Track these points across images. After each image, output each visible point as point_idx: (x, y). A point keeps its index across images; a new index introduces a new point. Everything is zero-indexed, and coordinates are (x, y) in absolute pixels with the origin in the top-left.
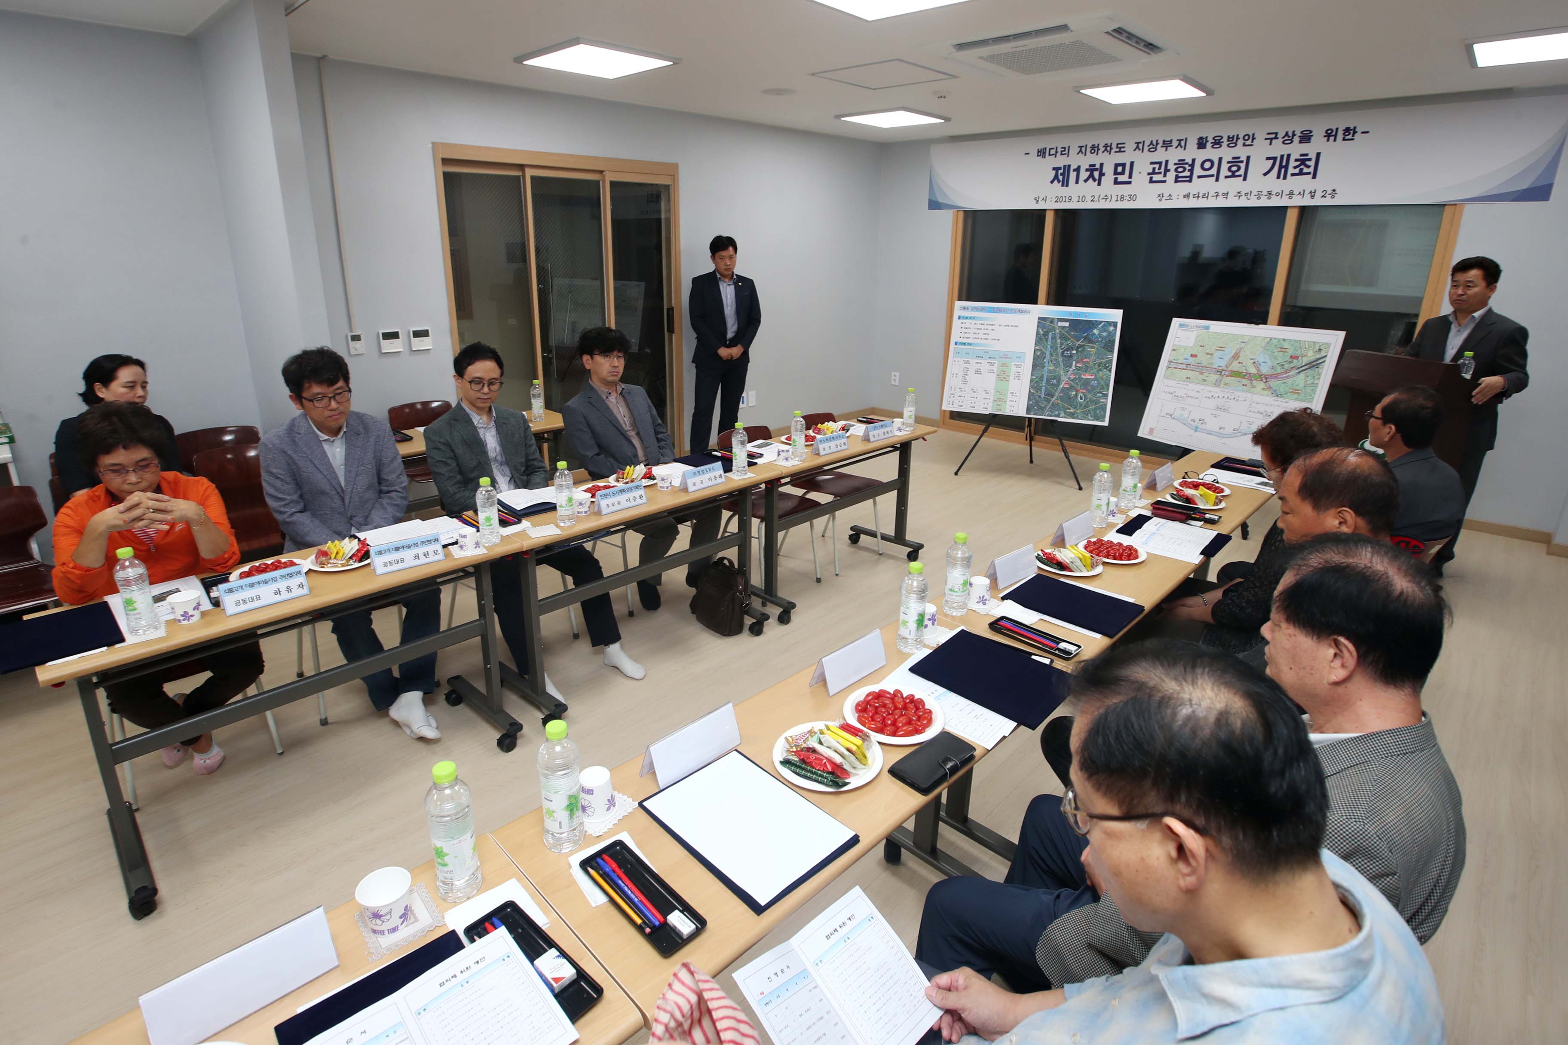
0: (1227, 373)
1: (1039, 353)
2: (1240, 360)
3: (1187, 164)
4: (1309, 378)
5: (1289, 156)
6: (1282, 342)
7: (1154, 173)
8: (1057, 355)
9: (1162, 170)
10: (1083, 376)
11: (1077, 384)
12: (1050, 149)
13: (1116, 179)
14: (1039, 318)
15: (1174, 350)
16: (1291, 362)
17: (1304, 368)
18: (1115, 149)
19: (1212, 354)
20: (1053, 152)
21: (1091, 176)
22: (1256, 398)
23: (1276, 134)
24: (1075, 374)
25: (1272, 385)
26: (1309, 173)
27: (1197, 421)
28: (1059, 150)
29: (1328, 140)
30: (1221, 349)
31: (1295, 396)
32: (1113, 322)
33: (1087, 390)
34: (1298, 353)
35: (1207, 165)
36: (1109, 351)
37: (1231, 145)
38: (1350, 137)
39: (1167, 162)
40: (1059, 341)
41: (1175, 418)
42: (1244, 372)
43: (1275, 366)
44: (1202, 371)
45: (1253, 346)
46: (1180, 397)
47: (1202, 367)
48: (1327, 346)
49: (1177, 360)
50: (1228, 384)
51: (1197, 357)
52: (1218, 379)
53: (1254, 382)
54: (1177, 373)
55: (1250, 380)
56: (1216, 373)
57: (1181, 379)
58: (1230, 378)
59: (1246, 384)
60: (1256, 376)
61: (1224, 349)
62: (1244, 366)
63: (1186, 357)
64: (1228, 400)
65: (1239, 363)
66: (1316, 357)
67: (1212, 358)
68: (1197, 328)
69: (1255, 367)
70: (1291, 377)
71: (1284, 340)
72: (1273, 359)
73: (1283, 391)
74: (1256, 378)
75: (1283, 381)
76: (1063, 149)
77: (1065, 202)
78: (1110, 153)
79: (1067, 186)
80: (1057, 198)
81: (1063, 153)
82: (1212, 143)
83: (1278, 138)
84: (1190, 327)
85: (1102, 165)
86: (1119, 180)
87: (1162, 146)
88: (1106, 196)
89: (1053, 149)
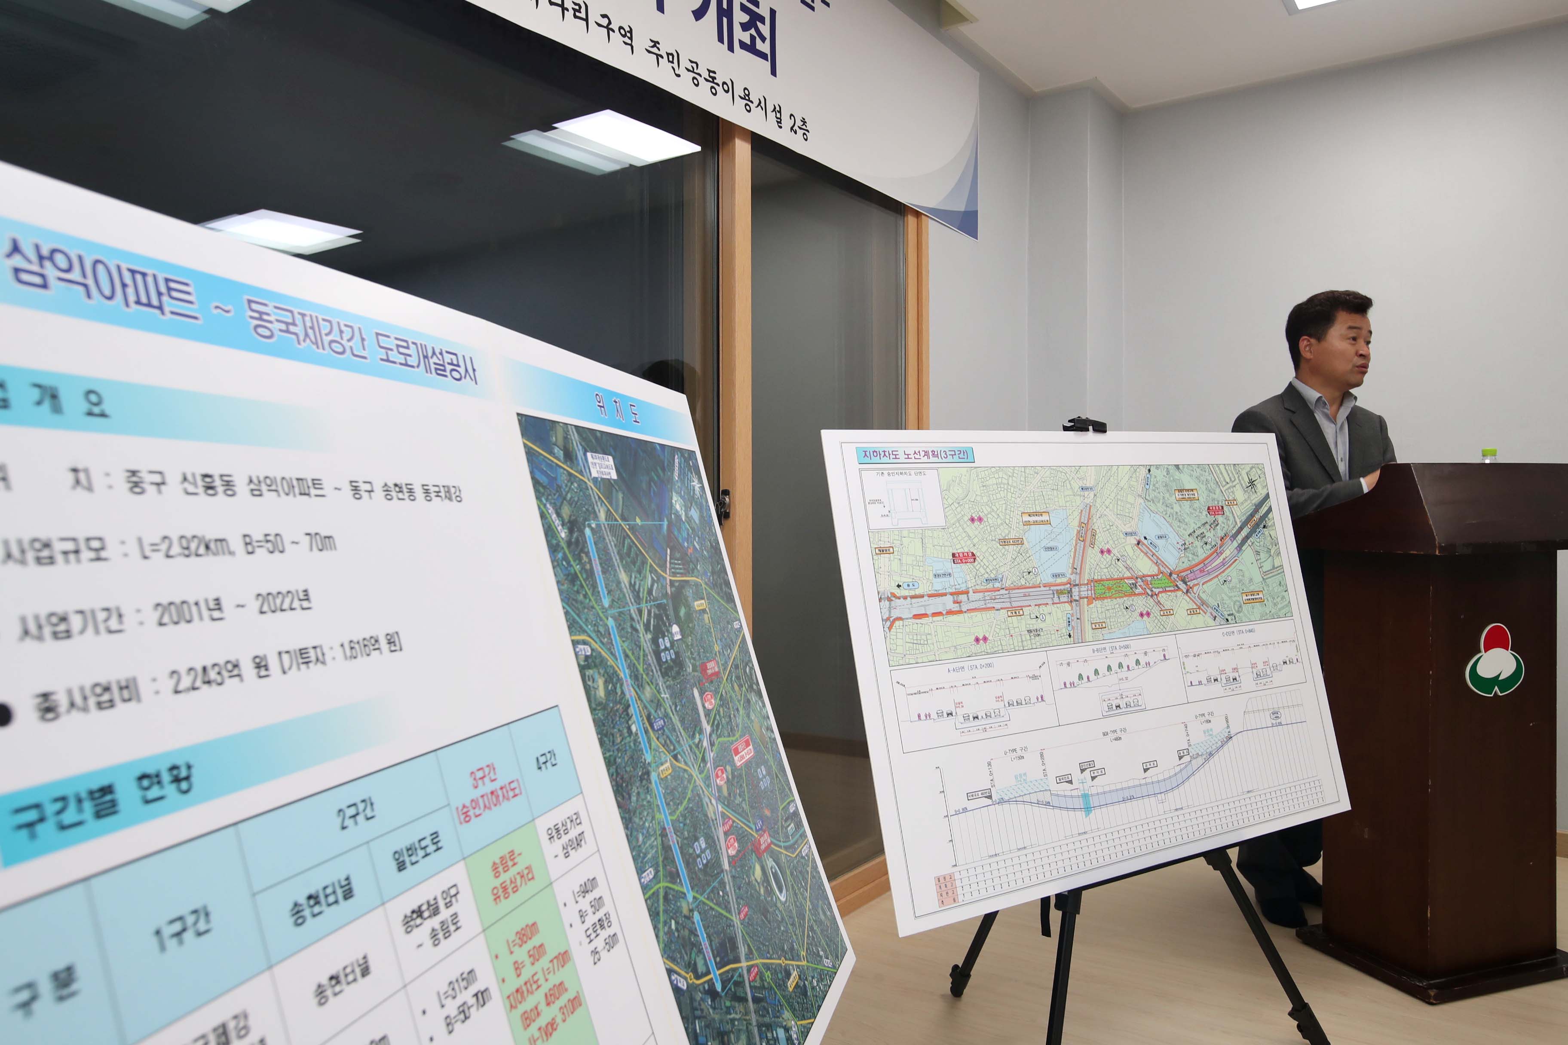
1: (601, 688)
2: (1102, 540)
4: (1262, 556)
6: (1177, 475)
14: (524, 424)
15: (882, 551)
16: (1215, 524)
17: (1244, 533)
19: (1019, 542)
22: (1191, 642)
24: (721, 762)
25: (1203, 596)
26: (765, 56)
27: (1076, 775)
30: (1036, 517)
31: (1256, 609)
34: (1219, 497)
40: (623, 577)
41: (1006, 798)
42: (1125, 576)
43: (1187, 543)
44: (1014, 604)
45: (1113, 495)
46: (984, 717)
47: (1007, 592)
48: (1259, 472)
49: (908, 585)
50: (1104, 625)
51: (975, 559)
52: (1069, 616)
53: (1163, 598)
54: (933, 632)
55: (1152, 596)
56: (1056, 600)
57: (959, 653)
58: (1098, 603)
59: (1146, 609)
60: (1160, 582)
61: (1045, 517)
62: (1118, 560)
63: (940, 568)
64: (1124, 673)
65: (1102, 552)
66: (1253, 502)
67: (1023, 554)
68: (928, 458)
69: (1146, 554)
70: (1232, 564)
71: (1177, 466)
72: (1176, 524)
73: (1232, 603)
74: (1163, 586)
75: (1221, 578)
84: (902, 457)
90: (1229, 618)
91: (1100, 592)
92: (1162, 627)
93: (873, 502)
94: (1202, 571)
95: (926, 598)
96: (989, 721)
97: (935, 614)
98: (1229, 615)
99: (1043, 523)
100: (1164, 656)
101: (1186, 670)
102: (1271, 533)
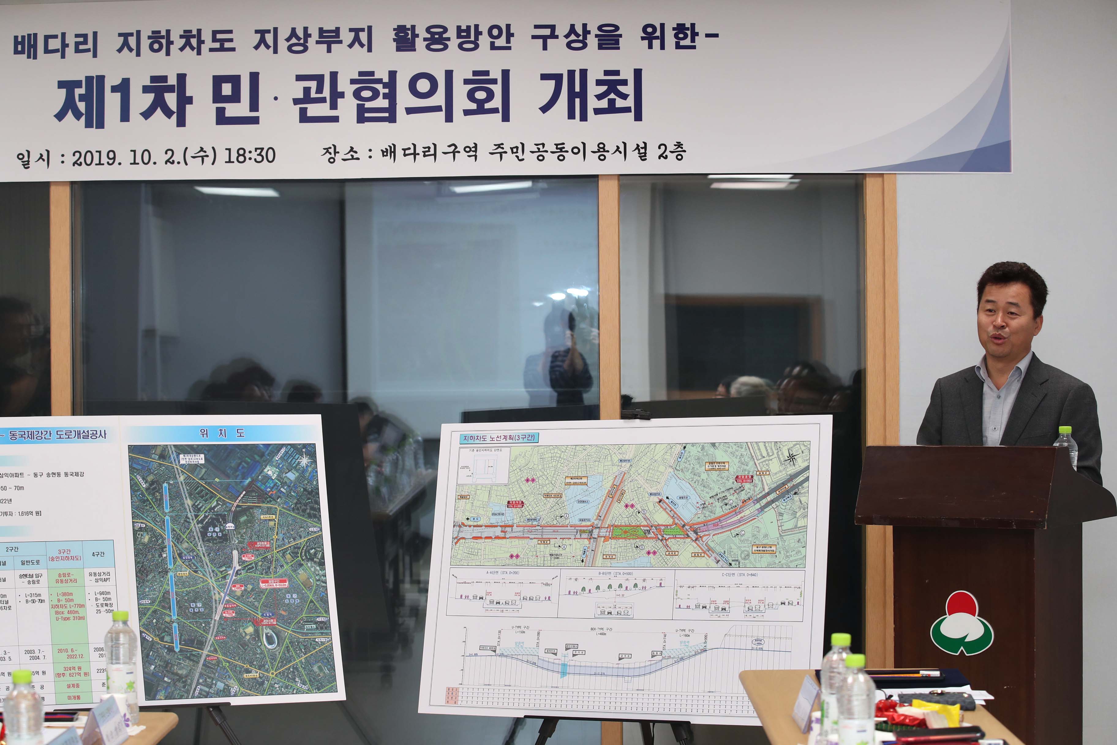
0: (603, 532)
1: (146, 539)
2: (627, 499)
3: (379, 81)
4: (786, 517)
5: (584, 73)
6: (710, 450)
7: (307, 98)
8: (191, 537)
9: (326, 93)
10: (263, 586)
11: (252, 606)
12: (47, 38)
13: (220, 112)
14: (132, 449)
15: (462, 497)
16: (740, 489)
17: (769, 498)
18: (209, 43)
19: (559, 496)
20: (55, 44)
21: (159, 103)
22: (685, 577)
23: (553, 28)
24: (243, 582)
25: (712, 545)
26: (627, 110)
27: (561, 651)
28: (71, 40)
29: (650, 47)
30: (576, 480)
31: (767, 558)
32: (305, 446)
33: (280, 618)
34: (750, 469)
35: (423, 86)
36: (310, 516)
37: (465, 46)
38: (687, 42)
39: (334, 76)
40: (189, 502)
41: (506, 654)
42: (642, 524)
43: (707, 503)
44: (544, 537)
45: (647, 465)
46: (504, 603)
47: (541, 528)
48: (803, 448)
49: (474, 519)
50: (614, 557)
51: (523, 506)
52: (586, 548)
53: (671, 543)
54: (483, 549)
55: (662, 540)
56: (578, 536)
57: (497, 562)
58: (613, 542)
59: (654, 549)
60: (671, 531)
61: (584, 480)
62: (639, 513)
63: (497, 510)
64: (622, 591)
65: (627, 506)
66: (789, 473)
67: (560, 504)
68: (506, 440)
69: (665, 510)
70: (749, 522)
71: (713, 445)
72: (699, 488)
73: (740, 552)
74: (674, 533)
75: (734, 532)
76: (81, 39)
77: (100, 164)
78: (199, 53)
79: (101, 125)
80: (77, 155)
81: (81, 47)
82: (425, 39)
83: (557, 37)
84: (488, 440)
85: (182, 78)
86: (227, 114)
87: (318, 42)
88: (202, 149)
89: (55, 37)
90: (733, 563)
91: (617, 534)
92: (664, 563)
93: (463, 468)
94: (714, 525)
95: (484, 527)
96: (507, 606)
97: (487, 538)
98: (733, 561)
99: (581, 484)
100: (661, 584)
101: (678, 596)
102: (802, 499)
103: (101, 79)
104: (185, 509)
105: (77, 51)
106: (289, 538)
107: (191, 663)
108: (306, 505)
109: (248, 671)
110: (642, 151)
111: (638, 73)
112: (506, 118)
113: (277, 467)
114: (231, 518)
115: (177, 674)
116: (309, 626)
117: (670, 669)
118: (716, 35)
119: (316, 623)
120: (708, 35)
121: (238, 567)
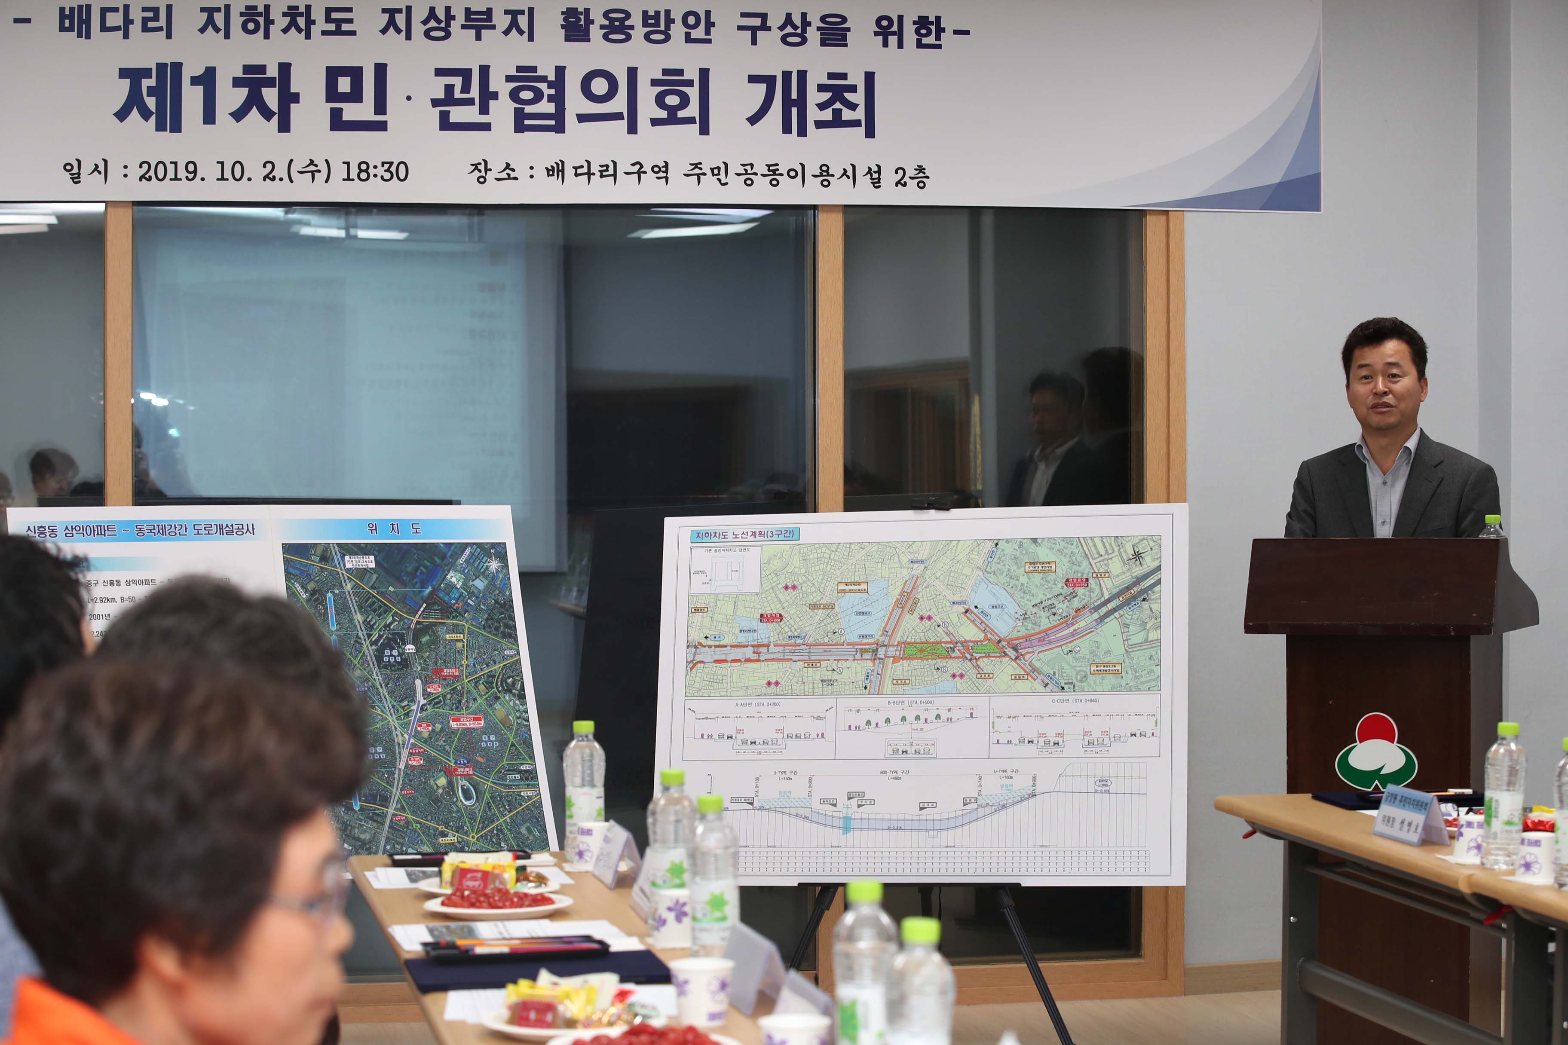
0: (892, 651)
2: (923, 608)
3: (543, 79)
4: (1132, 629)
5: (802, 75)
6: (1031, 547)
7: (449, 99)
8: (364, 663)
9: (475, 92)
10: (454, 725)
11: (443, 750)
12: (104, 11)
13: (336, 115)
14: (288, 549)
15: (697, 610)
16: (1074, 595)
17: (1110, 606)
18: (321, 24)
19: (830, 607)
20: (115, 19)
21: (254, 101)
22: (1003, 704)
23: (764, 17)
24: (430, 720)
25: (1037, 664)
26: (856, 123)
27: (842, 800)
28: (136, 15)
29: (885, 44)
30: (853, 586)
31: (1110, 680)
32: (493, 545)
33: (476, 766)
34: (1085, 570)
35: (600, 86)
36: (504, 636)
37: (653, 37)
38: (931, 40)
39: (485, 71)
40: (359, 618)
41: (767, 807)
42: (943, 640)
43: (1029, 613)
44: (812, 658)
45: (947, 567)
46: (762, 743)
47: (808, 647)
48: (1152, 544)
49: (715, 637)
50: (907, 682)
51: (781, 620)
52: (869, 671)
53: (983, 663)
54: (729, 674)
55: (970, 660)
56: (858, 656)
57: (750, 692)
58: (906, 663)
59: (960, 671)
60: (983, 648)
61: (863, 587)
62: (939, 626)
63: (746, 625)
64: (921, 724)
65: (922, 618)
66: (1134, 575)
67: (832, 617)
68: (755, 537)
69: (973, 622)
70: (1085, 635)
71: (1035, 540)
72: (1018, 595)
73: (1074, 673)
74: (986, 651)
75: (1066, 649)
76: (151, 14)
77: (176, 179)
78: (308, 36)
79: (176, 127)
80: (145, 166)
81: (151, 25)
82: (602, 27)
83: (769, 29)
84: (730, 537)
85: (285, 69)
86: (345, 117)
87: (464, 27)
88: (312, 162)
89: (116, 10)
90: (1066, 687)
91: (910, 653)
92: (975, 688)
93: (697, 572)
94: (1039, 640)
95: (729, 648)
96: (766, 747)
97: (733, 661)
98: (1066, 684)
99: (859, 591)
100: (971, 714)
101: (995, 729)
102: (1153, 606)
103: (177, 67)
104: (356, 626)
105: (145, 29)
106: (481, 663)
107: (375, 824)
108: (499, 621)
109: (444, 835)
110: (875, 176)
111: (870, 78)
112: (704, 130)
113: (462, 572)
114: (410, 637)
115: (359, 839)
116: (512, 777)
117: (988, 819)
118: (967, 33)
119: (520, 772)
120: (956, 32)
121: (423, 702)
